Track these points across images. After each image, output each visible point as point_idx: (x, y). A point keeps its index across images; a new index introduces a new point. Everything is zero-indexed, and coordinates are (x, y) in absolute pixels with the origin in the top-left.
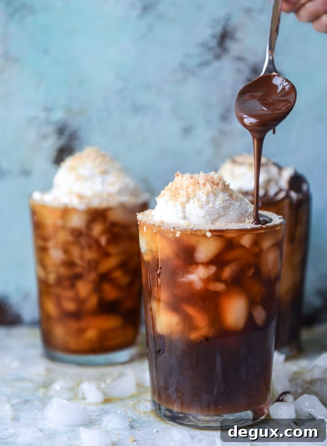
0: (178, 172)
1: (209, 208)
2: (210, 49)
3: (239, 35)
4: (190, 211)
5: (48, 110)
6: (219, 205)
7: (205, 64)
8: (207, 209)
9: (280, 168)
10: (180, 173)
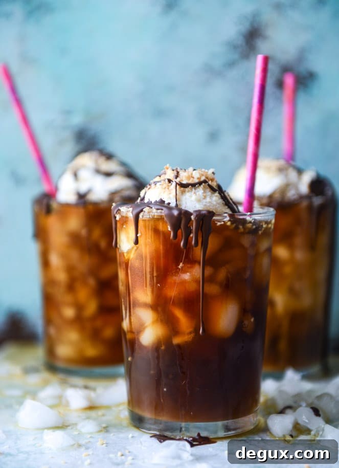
0: (168, 165)
1: (206, 202)
2: (235, 47)
3: (270, 32)
4: (186, 203)
5: (68, 113)
6: (215, 201)
7: (231, 64)
8: (204, 203)
9: (300, 172)
10: (170, 166)
